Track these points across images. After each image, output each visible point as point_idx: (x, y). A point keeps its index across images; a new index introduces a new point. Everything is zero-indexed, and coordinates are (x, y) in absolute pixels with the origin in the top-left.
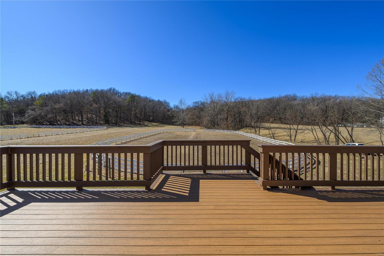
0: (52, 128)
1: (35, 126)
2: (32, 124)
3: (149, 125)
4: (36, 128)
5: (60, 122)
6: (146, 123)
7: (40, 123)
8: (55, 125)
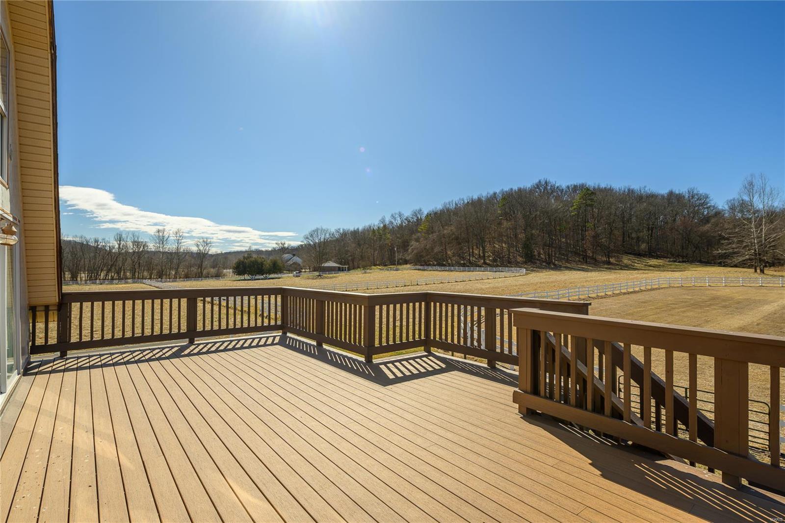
0: (440, 271)
1: (420, 267)
2: (416, 265)
3: (636, 264)
4: (420, 271)
5: (451, 260)
6: (626, 260)
7: (425, 262)
8: (444, 265)
